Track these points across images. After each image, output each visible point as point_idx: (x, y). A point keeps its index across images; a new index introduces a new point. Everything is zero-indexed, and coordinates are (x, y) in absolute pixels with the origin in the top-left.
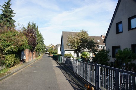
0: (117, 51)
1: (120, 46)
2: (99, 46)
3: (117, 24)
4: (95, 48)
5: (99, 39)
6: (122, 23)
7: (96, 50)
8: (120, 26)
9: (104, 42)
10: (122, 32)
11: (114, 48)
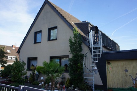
0: (33, 63)
1: (37, 57)
2: (9, 56)
3: (36, 33)
4: (5, 59)
5: (9, 49)
6: (41, 33)
7: (5, 61)
8: (38, 35)
9: (18, 52)
10: (40, 42)
11: (30, 60)
